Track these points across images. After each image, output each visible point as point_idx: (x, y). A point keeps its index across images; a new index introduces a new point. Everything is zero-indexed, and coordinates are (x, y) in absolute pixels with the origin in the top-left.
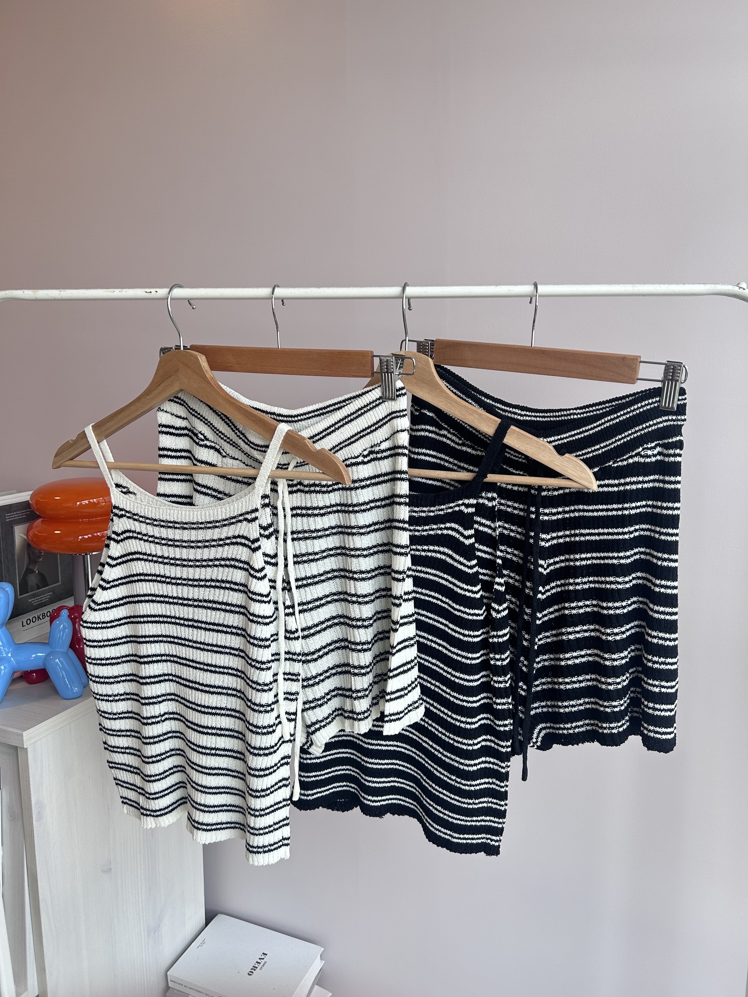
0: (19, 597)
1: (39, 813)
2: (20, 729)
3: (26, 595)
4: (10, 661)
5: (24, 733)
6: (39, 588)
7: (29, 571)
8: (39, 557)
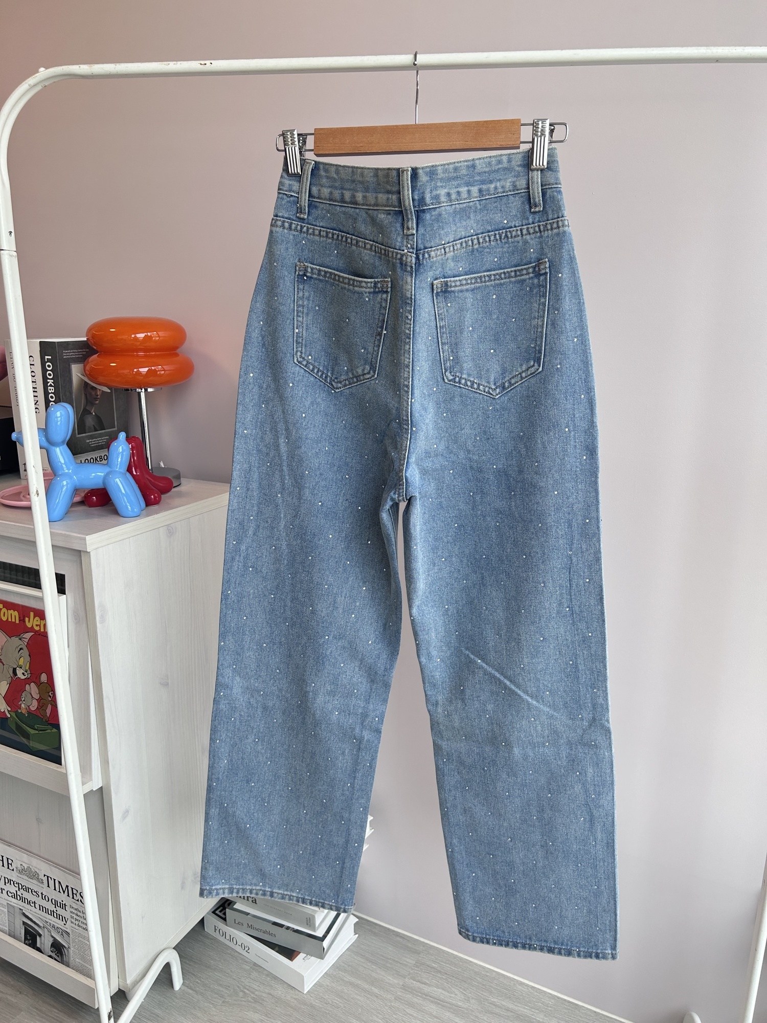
0: (78, 436)
1: (102, 616)
2: (83, 534)
3: (84, 435)
4: (71, 478)
5: (88, 538)
6: (96, 430)
7: (86, 412)
8: (96, 399)
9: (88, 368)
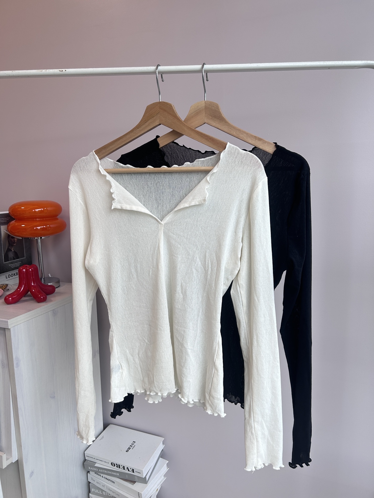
0: (4, 263)
2: (7, 319)
9: (9, 228)
